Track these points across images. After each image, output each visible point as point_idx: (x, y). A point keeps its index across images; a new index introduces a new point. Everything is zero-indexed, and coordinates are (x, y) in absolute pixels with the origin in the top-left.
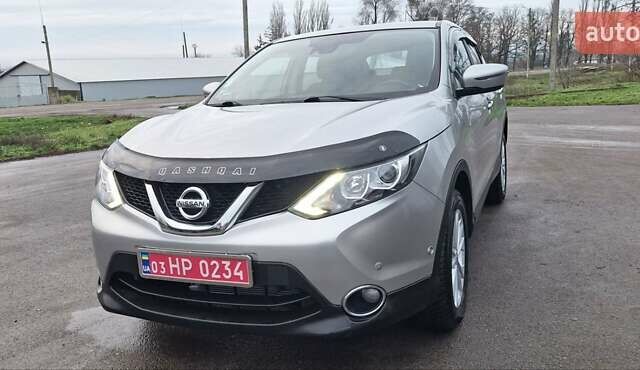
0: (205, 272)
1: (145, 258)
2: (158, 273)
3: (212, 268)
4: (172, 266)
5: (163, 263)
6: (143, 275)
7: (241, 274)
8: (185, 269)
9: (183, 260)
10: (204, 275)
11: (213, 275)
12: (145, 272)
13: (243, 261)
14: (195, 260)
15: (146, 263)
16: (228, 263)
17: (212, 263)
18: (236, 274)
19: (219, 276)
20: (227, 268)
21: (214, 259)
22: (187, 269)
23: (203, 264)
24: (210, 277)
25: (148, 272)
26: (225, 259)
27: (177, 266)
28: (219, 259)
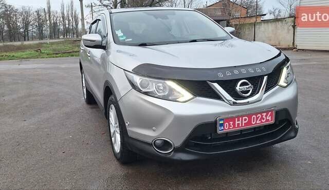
0: (254, 122)
1: (222, 122)
2: (229, 128)
3: (257, 118)
4: (237, 123)
5: (232, 123)
6: (219, 132)
7: (270, 118)
8: (244, 122)
9: (244, 118)
10: (253, 123)
11: (258, 122)
12: (220, 130)
13: (271, 111)
14: (250, 116)
15: (222, 125)
16: (265, 114)
17: (258, 116)
18: (268, 118)
19: (260, 122)
20: (264, 117)
21: (259, 114)
22: (246, 122)
23: (254, 118)
24: (256, 123)
25: (222, 130)
26: (264, 112)
27: (240, 122)
28: (261, 113)
